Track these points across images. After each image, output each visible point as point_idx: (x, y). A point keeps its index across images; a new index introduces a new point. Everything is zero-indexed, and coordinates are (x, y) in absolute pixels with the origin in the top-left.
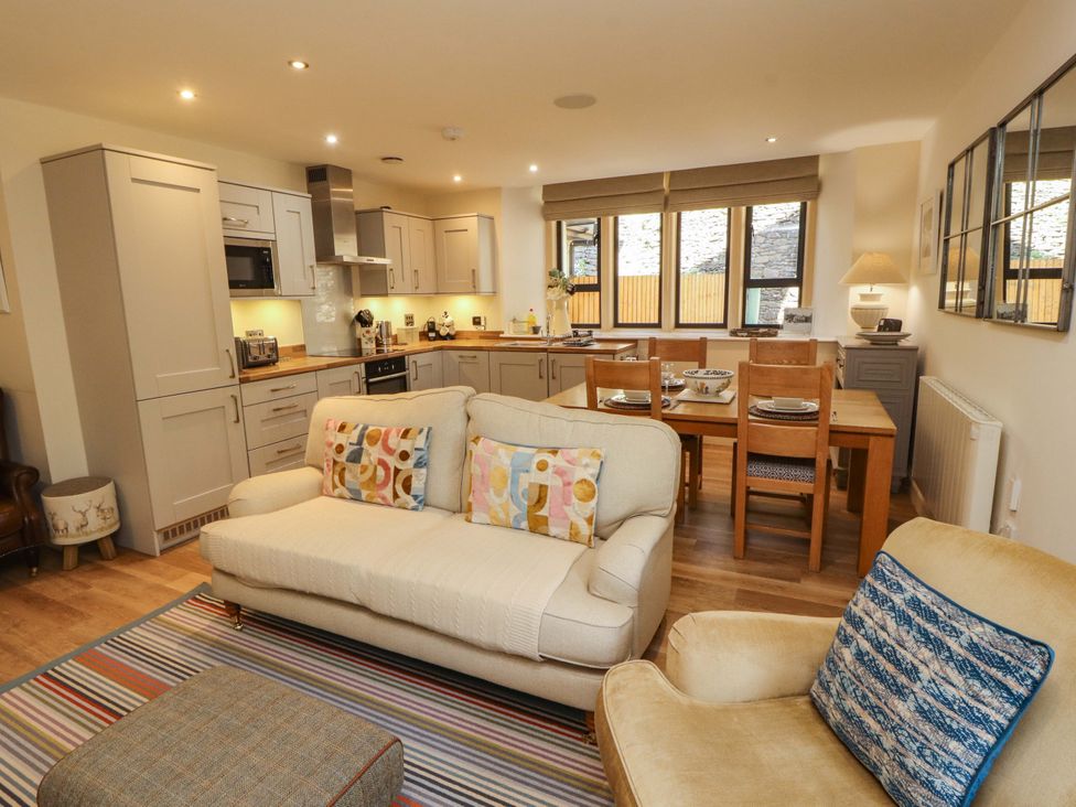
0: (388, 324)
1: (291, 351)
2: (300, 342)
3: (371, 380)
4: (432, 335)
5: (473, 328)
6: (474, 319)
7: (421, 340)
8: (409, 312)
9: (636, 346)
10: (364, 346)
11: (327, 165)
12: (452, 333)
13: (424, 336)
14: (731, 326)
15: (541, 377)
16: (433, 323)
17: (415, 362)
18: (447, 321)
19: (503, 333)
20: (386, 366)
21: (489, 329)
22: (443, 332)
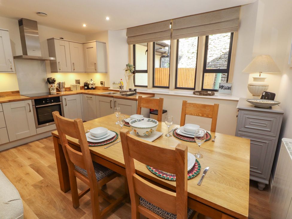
0: (64, 83)
1: (11, 93)
2: (18, 90)
3: (37, 106)
4: (86, 87)
5: (100, 86)
6: (101, 82)
7: (81, 89)
8: (78, 79)
9: (154, 96)
10: (51, 92)
11: (22, 19)
12: (94, 87)
13: (82, 88)
14: (197, 90)
15: (111, 108)
16: (86, 83)
17: (65, 99)
18: (91, 82)
19: (110, 88)
20: (48, 101)
21: (105, 86)
22: (90, 86)
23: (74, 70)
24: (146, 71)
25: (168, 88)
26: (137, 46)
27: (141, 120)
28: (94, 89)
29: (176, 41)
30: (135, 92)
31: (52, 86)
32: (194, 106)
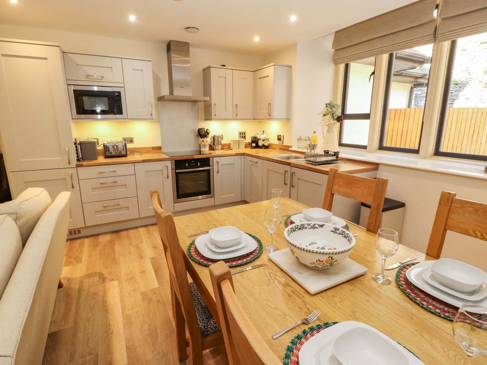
0: (220, 137)
1: (151, 149)
2: (160, 145)
3: (177, 171)
4: (254, 145)
5: (277, 142)
6: (278, 136)
7: (245, 148)
8: (242, 130)
9: (377, 169)
10: (202, 149)
11: (170, 41)
12: (266, 144)
13: (248, 145)
15: (285, 184)
16: (255, 138)
17: (218, 162)
18: (263, 137)
19: (291, 147)
20: (193, 163)
21: (284, 144)
22: (260, 143)
23: (237, 115)
24: (366, 116)
25: (416, 152)
26: (354, 66)
27: (316, 226)
28: (267, 147)
29: (447, 45)
30: (334, 158)
31: (203, 141)
32: (477, 210)
